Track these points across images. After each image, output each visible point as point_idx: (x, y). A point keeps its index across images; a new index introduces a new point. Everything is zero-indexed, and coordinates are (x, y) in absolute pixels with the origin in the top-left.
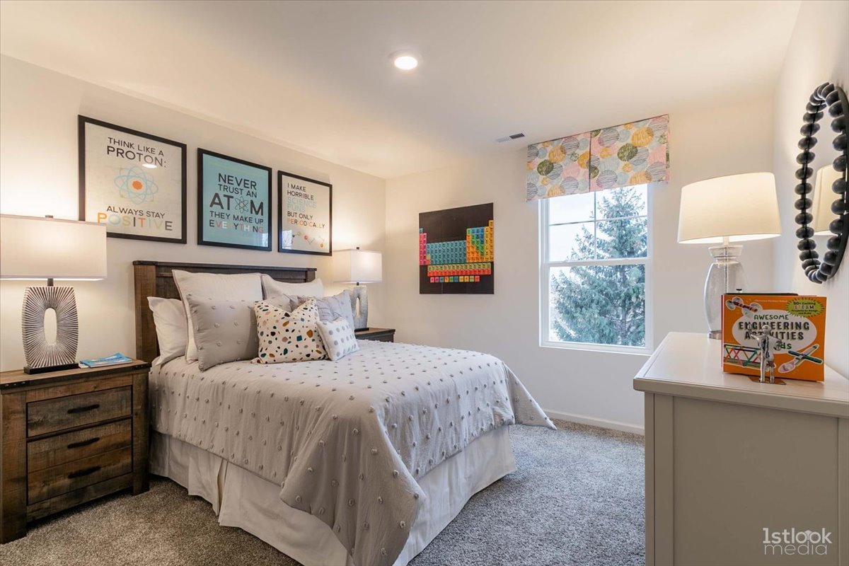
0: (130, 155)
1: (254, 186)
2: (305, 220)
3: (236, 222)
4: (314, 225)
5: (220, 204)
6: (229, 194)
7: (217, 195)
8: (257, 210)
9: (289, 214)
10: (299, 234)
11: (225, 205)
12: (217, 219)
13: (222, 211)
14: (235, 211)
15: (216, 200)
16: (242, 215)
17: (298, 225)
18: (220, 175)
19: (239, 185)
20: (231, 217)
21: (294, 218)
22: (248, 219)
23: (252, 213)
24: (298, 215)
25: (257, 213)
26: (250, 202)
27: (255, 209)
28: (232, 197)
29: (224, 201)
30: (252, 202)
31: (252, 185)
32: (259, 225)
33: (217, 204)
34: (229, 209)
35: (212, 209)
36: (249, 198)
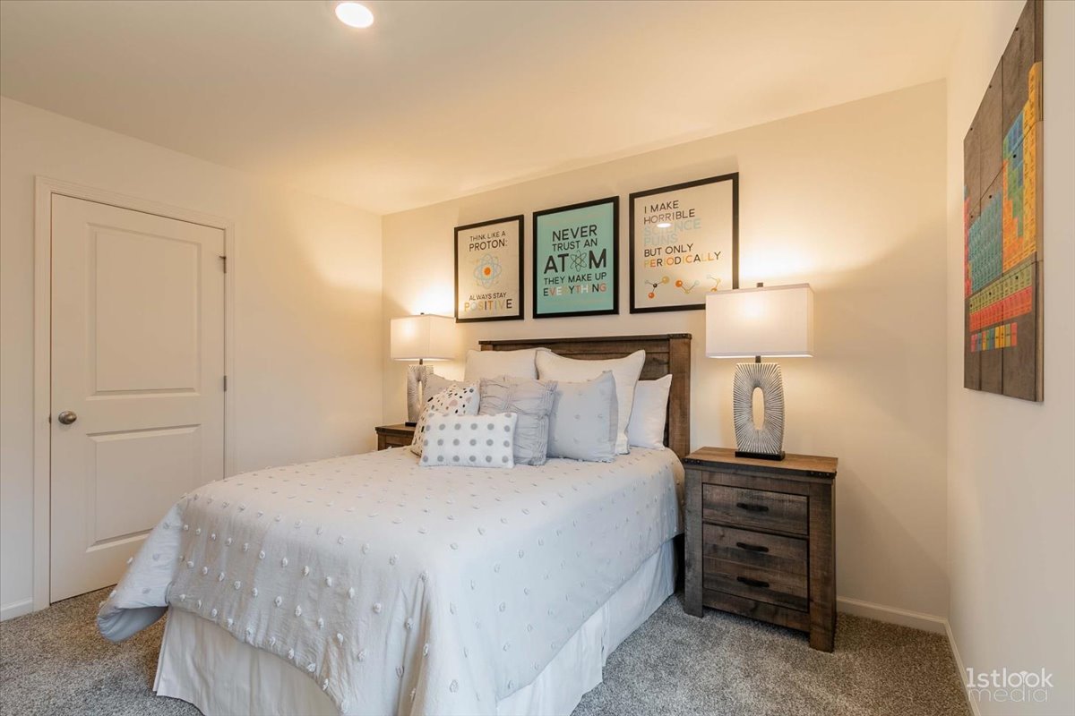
0: (483, 246)
1: (594, 231)
2: (677, 254)
3: (572, 284)
4: (697, 258)
5: (554, 267)
6: (564, 252)
7: (551, 258)
8: (598, 262)
9: (648, 253)
10: (666, 280)
11: (559, 267)
12: (551, 286)
13: (556, 275)
14: (569, 272)
15: (551, 265)
16: (578, 273)
17: (665, 266)
18: (554, 233)
19: (575, 237)
20: (566, 279)
21: (657, 257)
22: (586, 277)
23: (590, 268)
24: (663, 251)
25: (597, 266)
26: (588, 253)
27: (595, 262)
28: (567, 255)
29: (558, 261)
30: (591, 252)
31: (591, 231)
32: (600, 282)
33: (551, 268)
34: (563, 270)
35: (546, 276)
36: (588, 249)
